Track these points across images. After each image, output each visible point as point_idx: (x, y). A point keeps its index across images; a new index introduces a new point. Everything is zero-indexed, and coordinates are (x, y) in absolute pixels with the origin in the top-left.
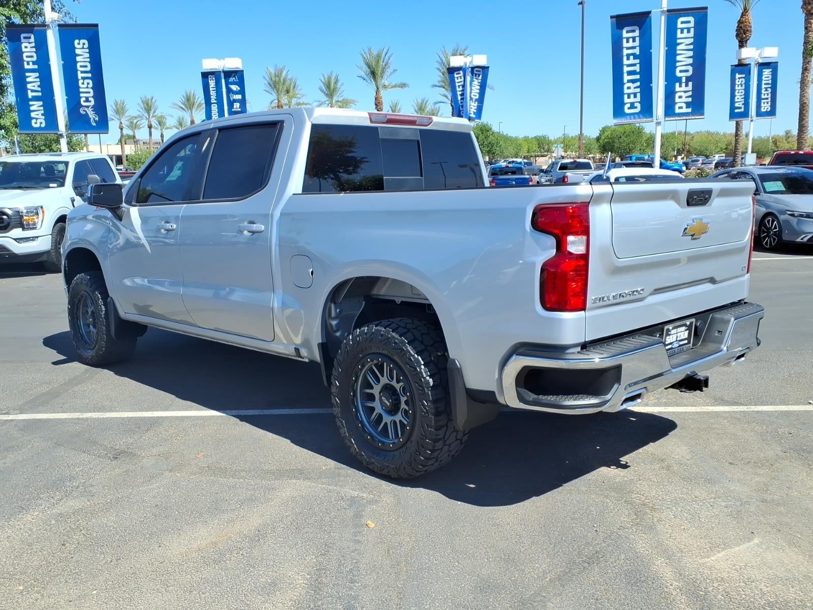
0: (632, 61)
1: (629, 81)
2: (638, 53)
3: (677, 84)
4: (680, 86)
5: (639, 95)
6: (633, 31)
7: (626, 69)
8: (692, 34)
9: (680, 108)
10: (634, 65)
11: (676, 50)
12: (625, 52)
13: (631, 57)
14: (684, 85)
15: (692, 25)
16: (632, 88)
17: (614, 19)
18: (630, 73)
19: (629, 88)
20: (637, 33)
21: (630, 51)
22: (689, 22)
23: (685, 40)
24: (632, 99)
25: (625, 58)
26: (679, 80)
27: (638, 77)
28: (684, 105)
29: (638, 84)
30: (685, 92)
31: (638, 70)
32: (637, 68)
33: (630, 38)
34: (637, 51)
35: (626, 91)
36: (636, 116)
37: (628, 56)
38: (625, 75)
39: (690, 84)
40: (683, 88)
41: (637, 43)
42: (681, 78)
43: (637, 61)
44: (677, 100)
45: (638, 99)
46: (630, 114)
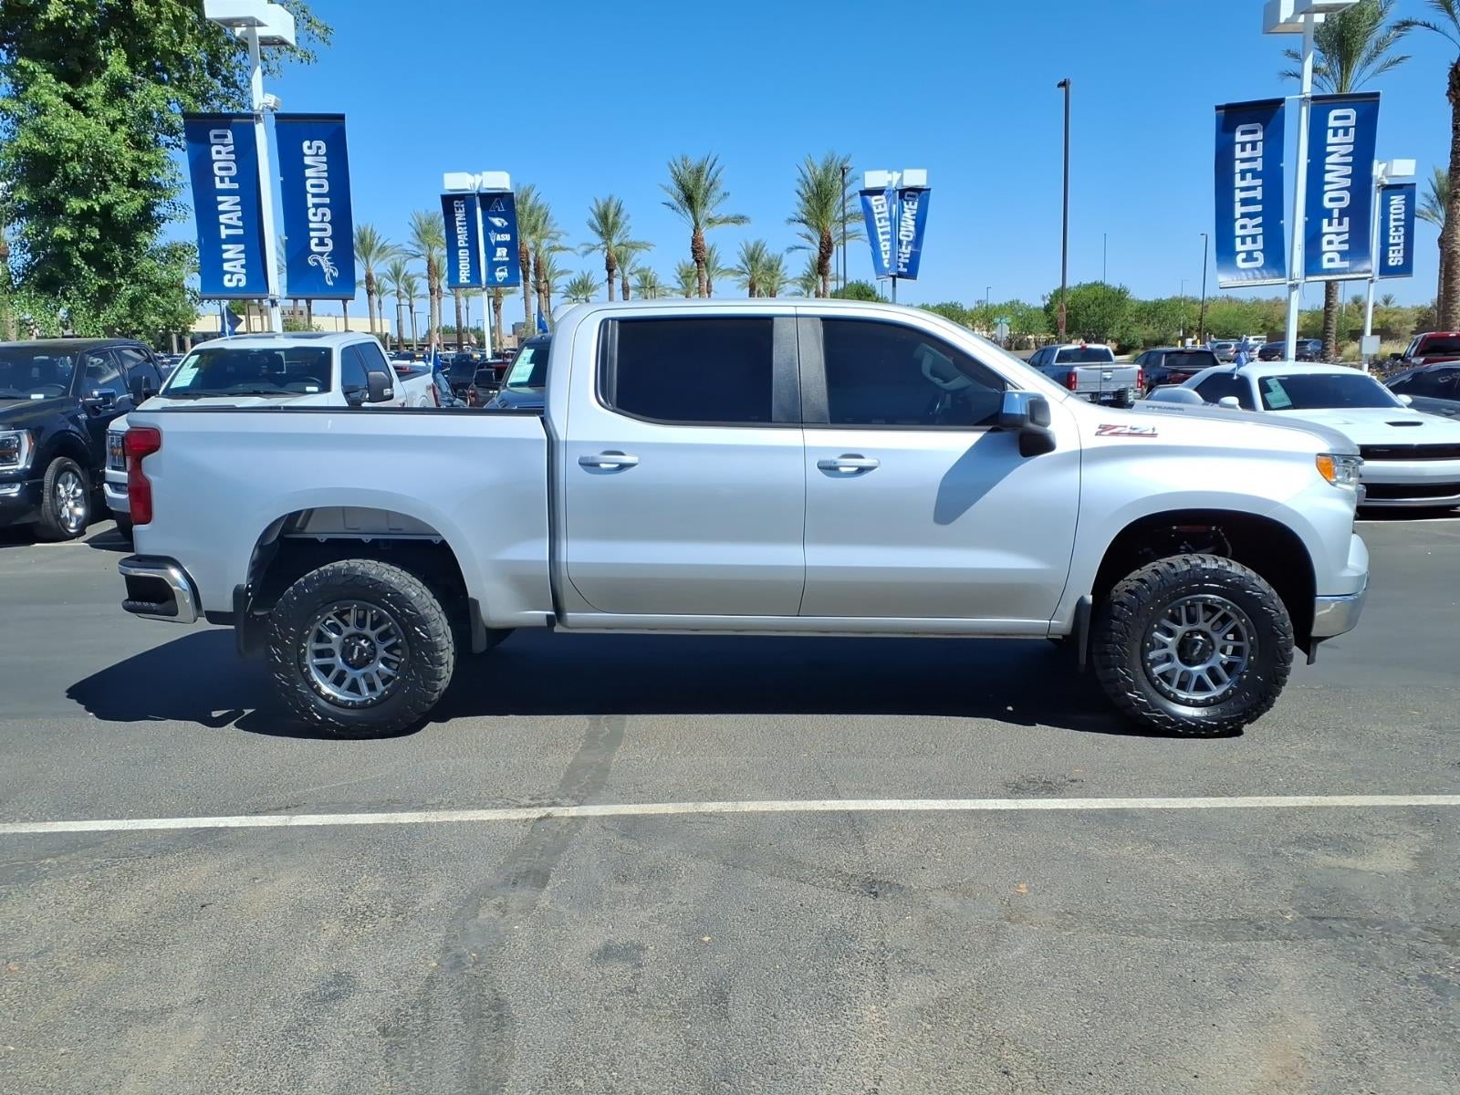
0: (1249, 182)
1: (1244, 216)
2: (1260, 169)
3: (1325, 221)
4: (1330, 224)
5: (1260, 239)
6: (1254, 132)
7: (1239, 195)
8: (1351, 138)
9: (1331, 260)
10: (1254, 188)
11: (1324, 164)
12: (1239, 166)
13: (1249, 175)
14: (1335, 222)
15: (1352, 122)
16: (1249, 226)
17: (1223, 111)
18: (1245, 202)
19: (1243, 227)
20: (1259, 136)
21: (1246, 166)
22: (1347, 117)
23: (1339, 147)
24: (1249, 246)
25: (1238, 177)
26: (1329, 213)
27: (1259, 208)
28: (1337, 256)
29: (1259, 220)
30: (1338, 234)
31: (1260, 197)
32: (1258, 194)
33: (1248, 146)
34: (1258, 165)
35: (1239, 232)
36: (1257, 272)
37: (1243, 173)
38: (1237, 205)
39: (1346, 220)
40: (1335, 228)
41: (1259, 152)
42: (1331, 210)
43: (1259, 182)
44: (1325, 247)
45: (1260, 245)
46: (1244, 270)
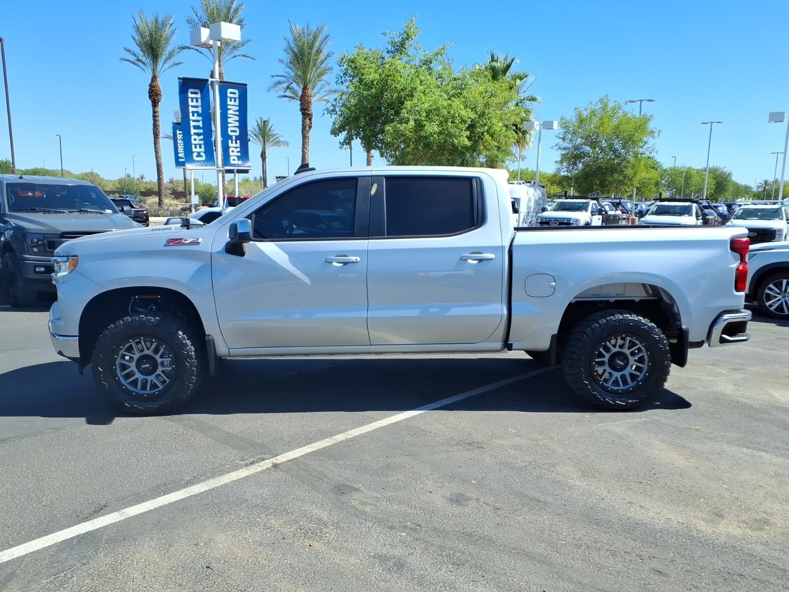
0: (196, 118)
1: (195, 134)
2: (200, 112)
3: (230, 141)
4: (232, 143)
5: (203, 146)
6: (196, 93)
7: (192, 124)
8: (237, 103)
9: (234, 160)
10: (198, 121)
11: (227, 114)
12: (191, 109)
13: (196, 114)
14: (234, 142)
15: (237, 96)
16: (197, 140)
17: (181, 81)
18: (196, 127)
19: (195, 140)
20: (199, 96)
21: (194, 109)
22: (235, 93)
23: (233, 107)
24: (198, 150)
25: (191, 114)
26: (231, 137)
27: (201, 131)
28: (236, 158)
29: (202, 137)
30: (236, 148)
31: (201, 126)
32: (200, 124)
33: (194, 99)
34: (199, 110)
35: (193, 142)
36: (202, 163)
37: (193, 113)
38: (192, 128)
39: (238, 141)
40: (234, 145)
41: (199, 104)
42: (232, 136)
43: (200, 118)
44: (231, 154)
45: (203, 149)
46: (198, 161)
